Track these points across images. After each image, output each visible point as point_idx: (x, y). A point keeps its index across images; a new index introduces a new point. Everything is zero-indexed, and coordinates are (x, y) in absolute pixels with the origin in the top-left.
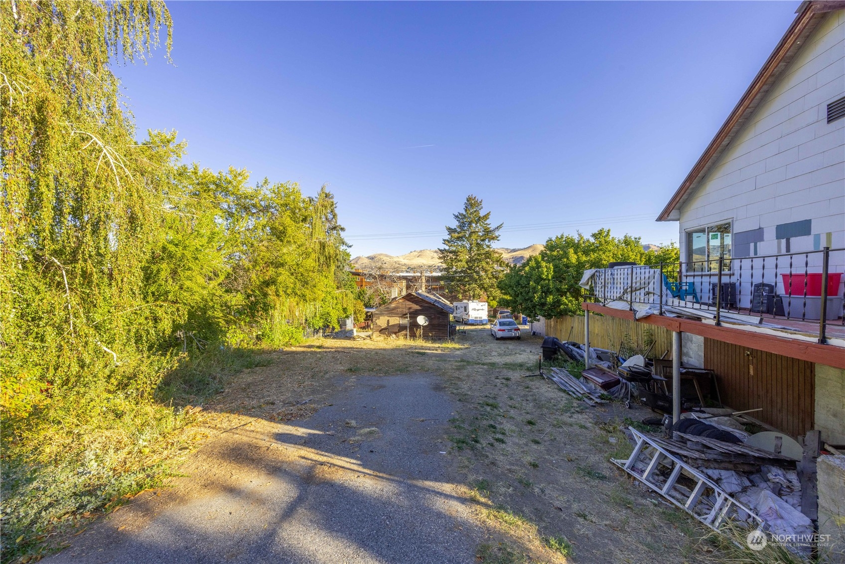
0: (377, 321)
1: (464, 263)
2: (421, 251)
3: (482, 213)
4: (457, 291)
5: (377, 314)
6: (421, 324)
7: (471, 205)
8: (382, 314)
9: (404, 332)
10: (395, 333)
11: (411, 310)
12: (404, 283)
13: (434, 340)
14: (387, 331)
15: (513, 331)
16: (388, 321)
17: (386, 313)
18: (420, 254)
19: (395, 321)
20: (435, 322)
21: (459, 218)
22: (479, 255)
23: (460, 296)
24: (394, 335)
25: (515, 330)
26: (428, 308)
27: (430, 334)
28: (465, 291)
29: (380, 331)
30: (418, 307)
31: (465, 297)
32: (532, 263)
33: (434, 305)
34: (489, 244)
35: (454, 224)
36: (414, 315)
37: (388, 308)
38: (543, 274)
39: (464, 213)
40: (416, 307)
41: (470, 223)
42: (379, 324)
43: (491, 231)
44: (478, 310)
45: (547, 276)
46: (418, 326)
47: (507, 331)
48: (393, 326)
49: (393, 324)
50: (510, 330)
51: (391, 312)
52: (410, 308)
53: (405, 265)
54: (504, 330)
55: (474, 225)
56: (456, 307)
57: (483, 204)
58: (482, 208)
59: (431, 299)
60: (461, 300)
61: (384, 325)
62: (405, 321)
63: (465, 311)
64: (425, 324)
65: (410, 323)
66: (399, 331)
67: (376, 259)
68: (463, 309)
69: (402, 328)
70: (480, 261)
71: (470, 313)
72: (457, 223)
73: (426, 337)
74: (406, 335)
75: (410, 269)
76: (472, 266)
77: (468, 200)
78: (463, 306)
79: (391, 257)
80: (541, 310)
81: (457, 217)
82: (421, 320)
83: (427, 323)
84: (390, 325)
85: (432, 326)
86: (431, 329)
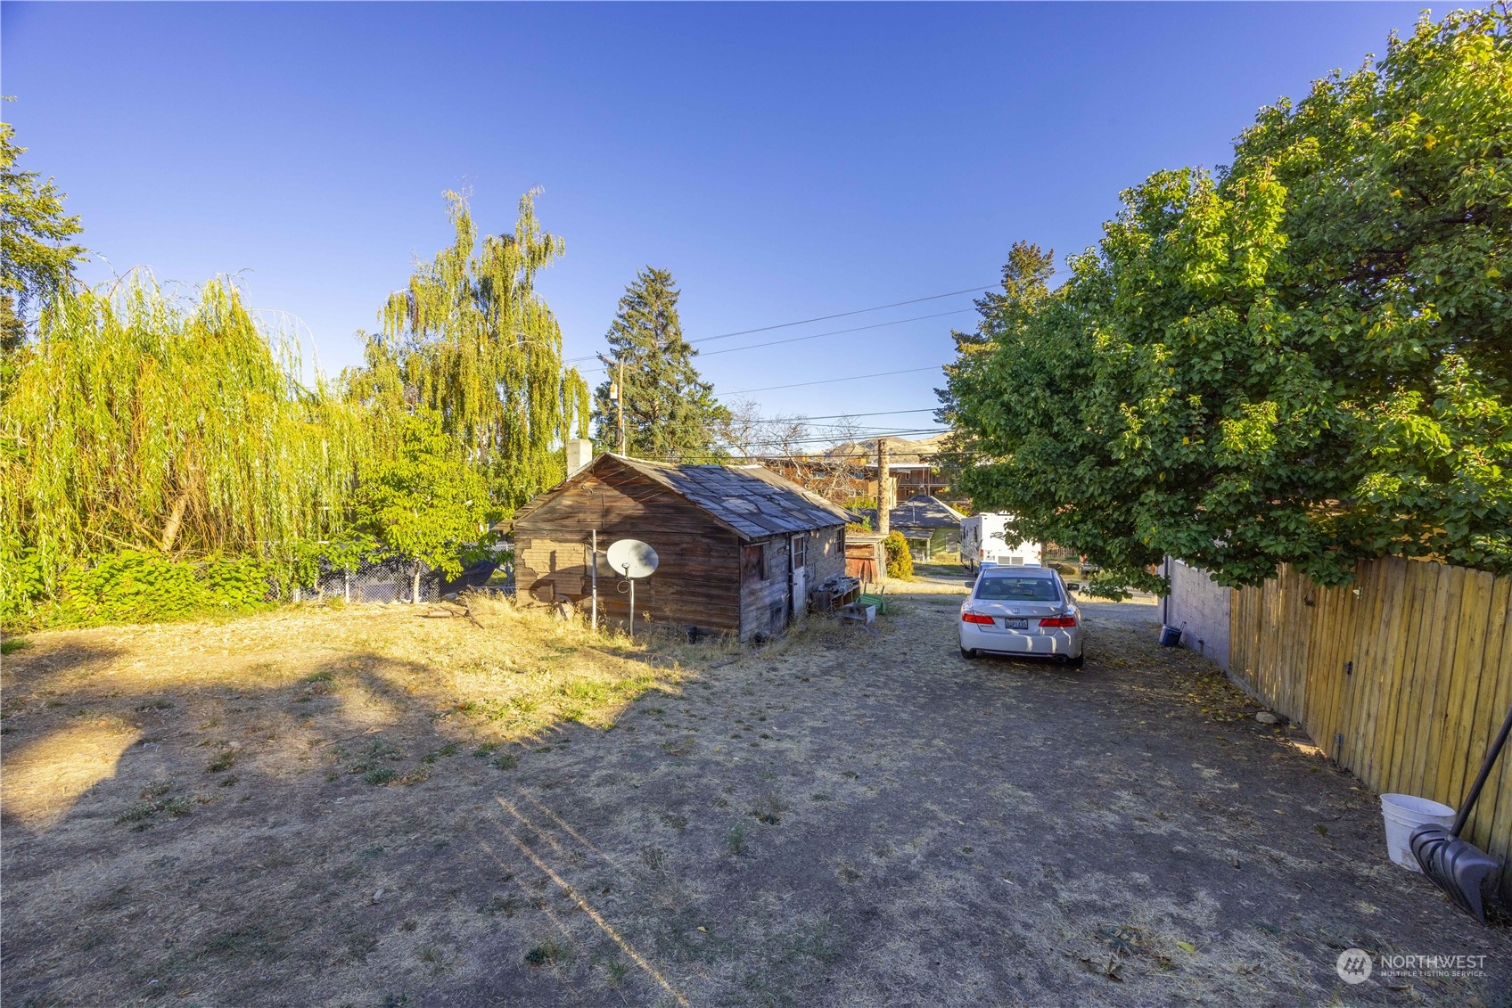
0: (526, 555)
7: (1021, 269)
8: (537, 533)
9: (586, 599)
10: (569, 600)
14: (550, 589)
15: (1034, 626)
16: (553, 553)
17: (547, 526)
19: (572, 554)
24: (568, 607)
25: (1048, 622)
29: (533, 589)
37: (553, 510)
40: (624, 507)
42: (529, 564)
45: (1232, 267)
47: (1000, 623)
48: (568, 572)
49: (567, 566)
50: (1020, 622)
51: (561, 525)
54: (988, 620)
61: (543, 570)
62: (588, 559)
63: (976, 539)
66: (576, 594)
68: (973, 536)
71: (984, 546)
73: (654, 623)
74: (591, 610)
77: (1012, 258)
78: (973, 526)
80: (1172, 518)
82: (626, 557)
83: (650, 570)
84: (557, 569)
85: (673, 581)
86: (673, 593)
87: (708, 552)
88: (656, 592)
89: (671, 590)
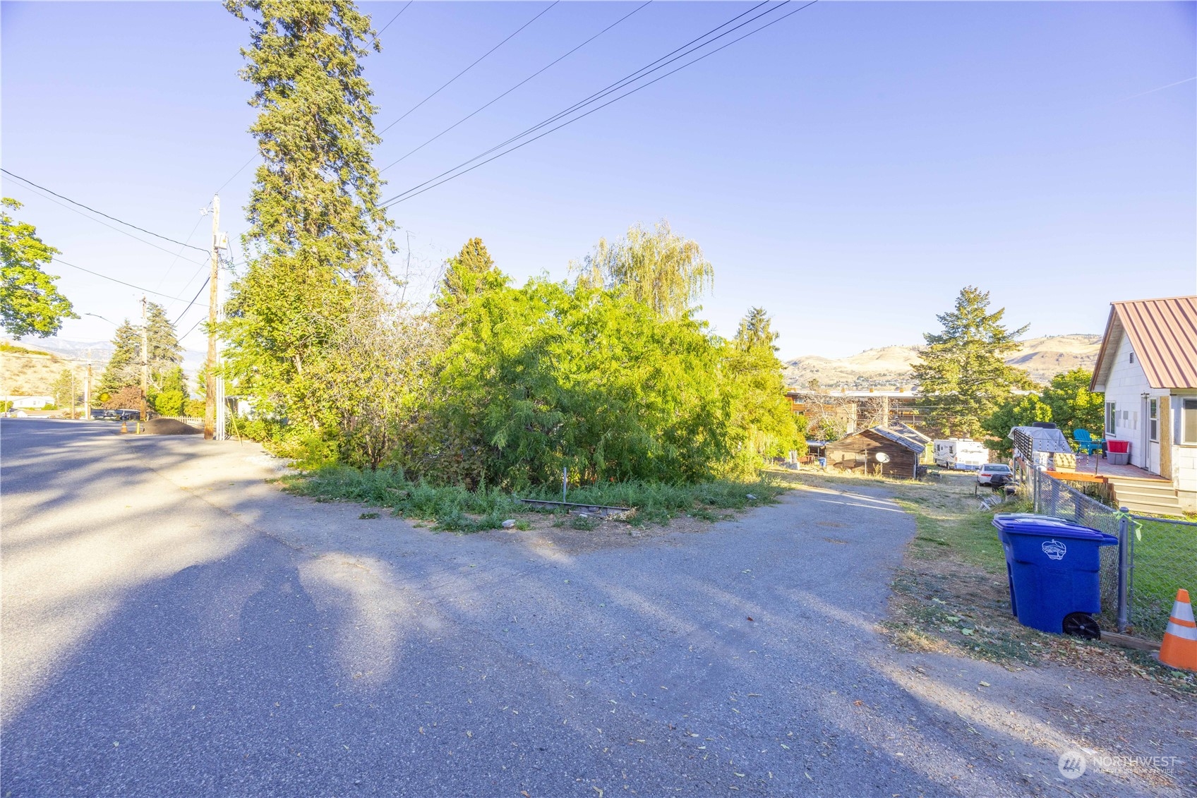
0: (831, 455)
1: (953, 385)
2: (884, 349)
3: (988, 312)
4: (942, 424)
5: (831, 448)
6: (881, 461)
7: (969, 301)
8: (836, 449)
9: (861, 468)
10: (851, 468)
11: (870, 447)
12: (854, 407)
13: (895, 477)
14: (841, 465)
16: (843, 456)
17: (841, 447)
18: (882, 354)
19: (851, 456)
20: (898, 460)
21: (945, 320)
22: (981, 373)
23: (947, 432)
24: (849, 470)
26: (888, 445)
27: (891, 472)
28: (954, 425)
29: (834, 465)
30: (877, 444)
31: (952, 434)
32: (1026, 404)
33: (896, 442)
34: (1000, 356)
35: (939, 329)
36: (873, 451)
37: (843, 443)
38: (1037, 416)
39: (957, 313)
40: (875, 444)
41: (966, 327)
42: (832, 458)
43: (1004, 338)
44: (972, 452)
46: (877, 463)
48: (849, 461)
49: (849, 459)
51: (847, 447)
52: (869, 445)
53: (852, 373)
54: (989, 475)
55: (973, 329)
56: (939, 446)
57: (991, 298)
58: (989, 303)
59: (894, 436)
60: (947, 438)
61: (839, 459)
62: (863, 457)
63: (951, 452)
64: (886, 462)
65: (868, 460)
66: (855, 466)
67: (801, 365)
68: (948, 450)
69: (858, 464)
70: (983, 382)
71: (957, 456)
72: (944, 328)
73: (886, 474)
74: (864, 471)
75: (862, 380)
76: (967, 390)
78: (948, 445)
79: (827, 361)
81: (943, 318)
82: (882, 457)
83: (888, 461)
87: (902, 456)
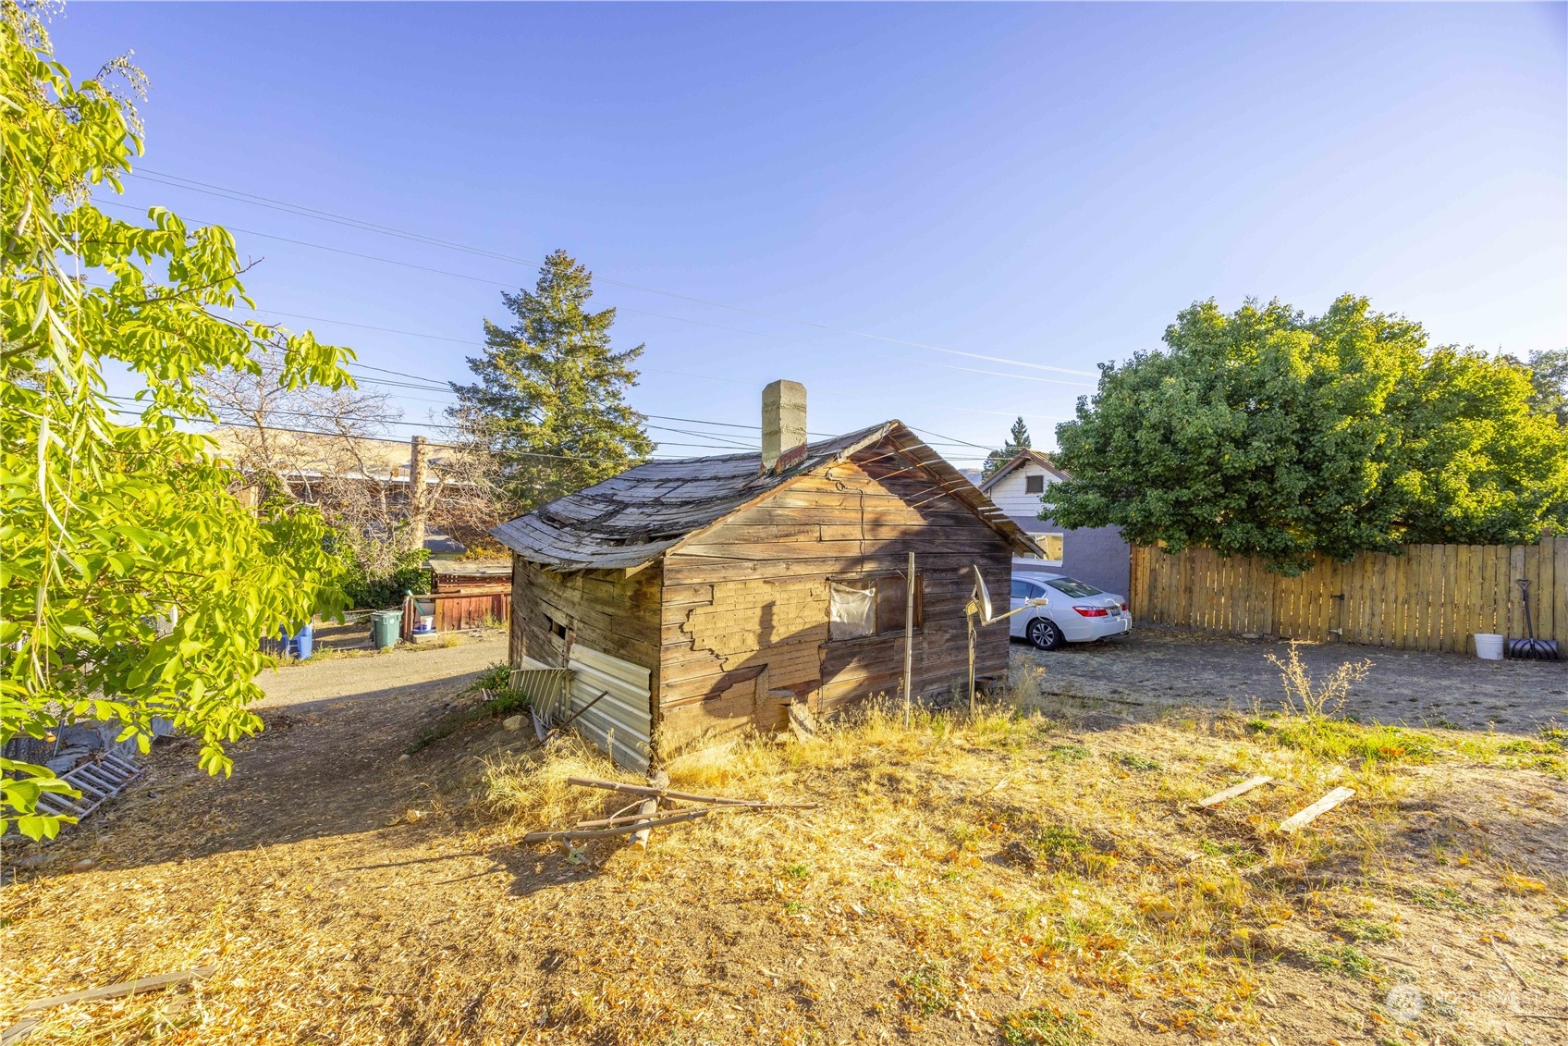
3: (593, 307)
8: (728, 568)
21: (520, 304)
35: (508, 320)
39: (538, 296)
42: (706, 641)
43: (614, 358)
47: (1110, 613)
48: (796, 641)
58: (593, 291)
72: (516, 320)
77: (549, 264)
81: (514, 301)
84: (775, 639)
85: (948, 622)
86: (948, 640)
88: (929, 643)
89: (947, 636)
